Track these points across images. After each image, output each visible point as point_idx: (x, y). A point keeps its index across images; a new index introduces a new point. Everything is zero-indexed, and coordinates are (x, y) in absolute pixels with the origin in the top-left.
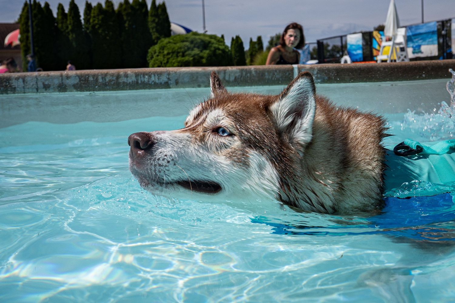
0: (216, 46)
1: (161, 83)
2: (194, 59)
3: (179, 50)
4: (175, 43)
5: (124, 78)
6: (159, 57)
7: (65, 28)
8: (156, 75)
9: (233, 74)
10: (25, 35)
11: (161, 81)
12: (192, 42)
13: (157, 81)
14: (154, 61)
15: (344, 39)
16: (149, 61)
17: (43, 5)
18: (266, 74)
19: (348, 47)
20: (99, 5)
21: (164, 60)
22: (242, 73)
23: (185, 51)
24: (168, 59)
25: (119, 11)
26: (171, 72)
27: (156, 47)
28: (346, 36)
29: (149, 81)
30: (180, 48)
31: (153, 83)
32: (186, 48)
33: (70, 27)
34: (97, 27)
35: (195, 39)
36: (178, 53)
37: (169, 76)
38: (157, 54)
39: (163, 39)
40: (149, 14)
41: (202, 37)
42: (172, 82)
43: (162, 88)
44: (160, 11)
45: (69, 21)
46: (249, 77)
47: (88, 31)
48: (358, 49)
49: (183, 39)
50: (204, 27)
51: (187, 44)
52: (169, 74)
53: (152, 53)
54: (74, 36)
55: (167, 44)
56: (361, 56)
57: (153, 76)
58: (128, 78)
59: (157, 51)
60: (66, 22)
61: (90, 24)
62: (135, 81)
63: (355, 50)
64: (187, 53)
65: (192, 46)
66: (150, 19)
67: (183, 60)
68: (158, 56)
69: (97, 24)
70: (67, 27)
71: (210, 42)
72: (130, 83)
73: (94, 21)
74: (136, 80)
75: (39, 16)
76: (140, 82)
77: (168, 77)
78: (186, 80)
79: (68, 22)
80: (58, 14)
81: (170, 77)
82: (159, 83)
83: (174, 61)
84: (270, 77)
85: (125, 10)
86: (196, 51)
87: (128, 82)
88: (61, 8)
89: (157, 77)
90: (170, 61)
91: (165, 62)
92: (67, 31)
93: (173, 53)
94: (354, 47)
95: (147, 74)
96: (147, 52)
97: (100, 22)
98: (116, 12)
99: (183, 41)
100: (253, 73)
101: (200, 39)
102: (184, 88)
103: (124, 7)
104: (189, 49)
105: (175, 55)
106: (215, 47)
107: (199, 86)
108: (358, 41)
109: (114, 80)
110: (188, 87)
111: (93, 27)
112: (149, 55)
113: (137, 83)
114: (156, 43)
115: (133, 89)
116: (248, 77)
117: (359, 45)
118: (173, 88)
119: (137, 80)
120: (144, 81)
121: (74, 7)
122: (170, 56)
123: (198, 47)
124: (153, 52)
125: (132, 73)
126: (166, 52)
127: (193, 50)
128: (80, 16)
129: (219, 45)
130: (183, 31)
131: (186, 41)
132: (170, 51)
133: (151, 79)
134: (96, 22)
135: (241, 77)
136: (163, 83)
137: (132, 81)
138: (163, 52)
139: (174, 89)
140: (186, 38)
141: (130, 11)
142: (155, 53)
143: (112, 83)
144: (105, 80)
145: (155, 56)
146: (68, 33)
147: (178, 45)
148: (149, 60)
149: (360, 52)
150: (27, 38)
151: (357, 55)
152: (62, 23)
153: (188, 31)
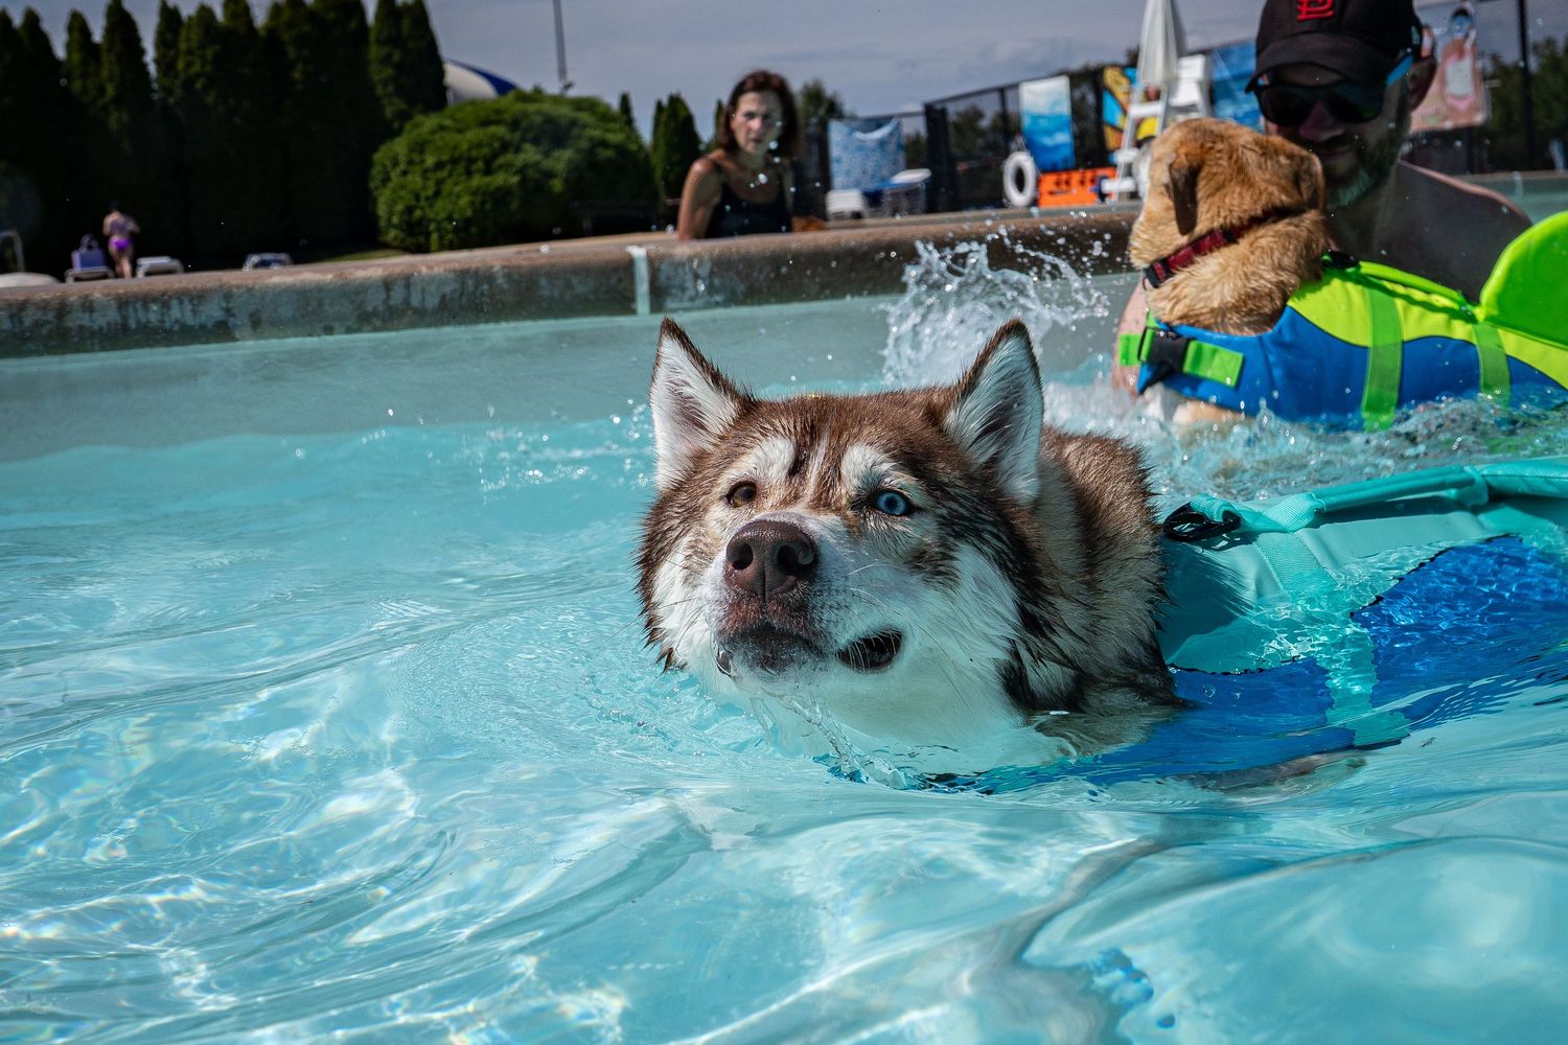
0: (596, 133)
1: (203, 327)
2: (524, 181)
3: (474, 153)
4: (460, 131)
5: (80, 315)
6: (410, 178)
7: (93, 93)
8: (186, 302)
9: (433, 288)
11: (204, 318)
12: (515, 125)
13: (190, 320)
14: (394, 191)
15: (1010, 95)
16: (375, 193)
17: (17, 20)
18: (543, 282)
19: (1026, 123)
20: (205, 13)
21: (424, 188)
22: (463, 284)
23: (495, 156)
24: (439, 183)
25: (271, 30)
26: (235, 290)
27: (399, 146)
28: (1015, 86)
29: (163, 322)
30: (479, 145)
31: (177, 327)
32: (496, 145)
33: (111, 90)
34: (198, 85)
35: (526, 115)
36: (471, 161)
37: (228, 302)
38: (402, 166)
39: (419, 118)
40: (372, 37)
41: (546, 107)
42: (239, 323)
43: (208, 341)
44: (406, 24)
45: (108, 67)
46: (486, 293)
47: (171, 101)
48: (1059, 129)
49: (488, 117)
50: (562, 72)
51: (501, 130)
52: (228, 296)
53: (384, 166)
54: (125, 117)
55: (433, 132)
56: (1067, 152)
57: (175, 303)
58: (95, 315)
59: (402, 159)
60: (97, 74)
61: (176, 76)
62: (116, 324)
63: (1050, 133)
64: (501, 160)
65: (517, 135)
66: (375, 52)
67: (488, 185)
68: (405, 173)
69: (198, 75)
70: (102, 91)
71: (573, 123)
72: (101, 329)
73: (189, 65)
74: (119, 319)
76: (133, 325)
77: (224, 305)
78: (286, 311)
79: (105, 73)
80: (69, 47)
81: (230, 305)
82: (197, 327)
83: (458, 189)
84: (556, 293)
85: (290, 25)
86: (530, 154)
87: (96, 328)
88: (78, 26)
89: (188, 306)
90: (446, 188)
91: (430, 192)
92: (101, 102)
93: (454, 161)
94: (1043, 123)
95: (154, 300)
96: (368, 164)
97: (209, 68)
98: (263, 33)
99: (486, 123)
100: (500, 281)
101: (539, 112)
102: (278, 337)
103: (286, 15)
104: (505, 147)
105: (460, 168)
106: (591, 139)
107: (329, 330)
108: (1056, 103)
109: (49, 322)
110: (296, 336)
111: (188, 84)
112: (376, 172)
113: (125, 327)
114: (398, 133)
115: (114, 348)
116: (482, 294)
117: (1059, 117)
118: (244, 339)
119: (125, 318)
120: (148, 322)
121: (121, 23)
122: (444, 174)
123: (536, 141)
124: (388, 163)
125: (106, 299)
126: (430, 161)
127: (518, 150)
128: (142, 52)
129: (607, 130)
130: (485, 89)
131: (498, 123)
132: (445, 157)
133: (170, 316)
134: (197, 68)
135: (462, 294)
136: (210, 325)
137: (109, 324)
138: (423, 161)
139: (250, 343)
140: (498, 112)
141: (306, 28)
142: (396, 163)
143: (44, 331)
144: (21, 322)
145: (394, 175)
146: (105, 108)
147: (472, 135)
148: (376, 188)
149: (1063, 138)
151: (1056, 148)
152: (84, 76)
153: (502, 86)
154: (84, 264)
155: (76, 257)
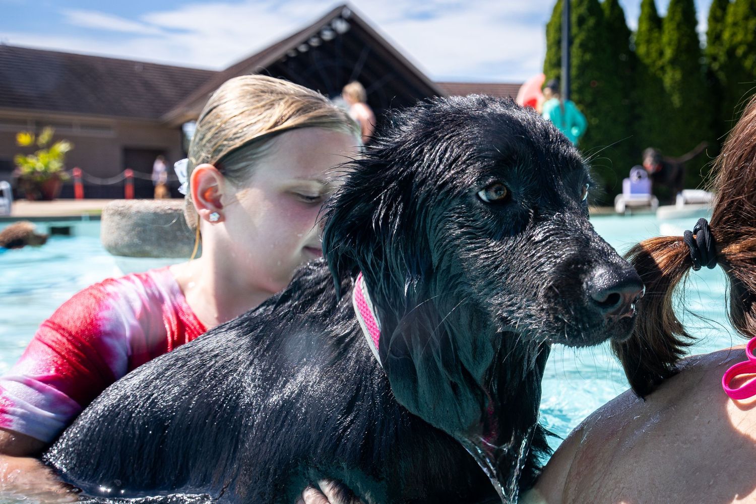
7: (654, 55)
10: (553, 73)
33: (669, 53)
34: (740, 51)
45: (669, 35)
47: (716, 65)
54: (678, 76)
60: (659, 39)
61: (722, 45)
69: (740, 43)
70: (661, 54)
73: (733, 35)
75: (591, 22)
79: (665, 38)
80: (640, 20)
92: (660, 63)
97: (750, 38)
111: (731, 52)
134: (739, 37)
146: (662, 68)
150: (558, 78)
152: (649, 42)
154: (634, 191)
155: (627, 185)
